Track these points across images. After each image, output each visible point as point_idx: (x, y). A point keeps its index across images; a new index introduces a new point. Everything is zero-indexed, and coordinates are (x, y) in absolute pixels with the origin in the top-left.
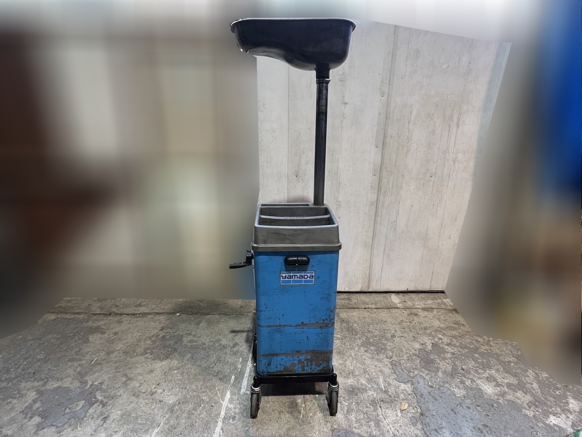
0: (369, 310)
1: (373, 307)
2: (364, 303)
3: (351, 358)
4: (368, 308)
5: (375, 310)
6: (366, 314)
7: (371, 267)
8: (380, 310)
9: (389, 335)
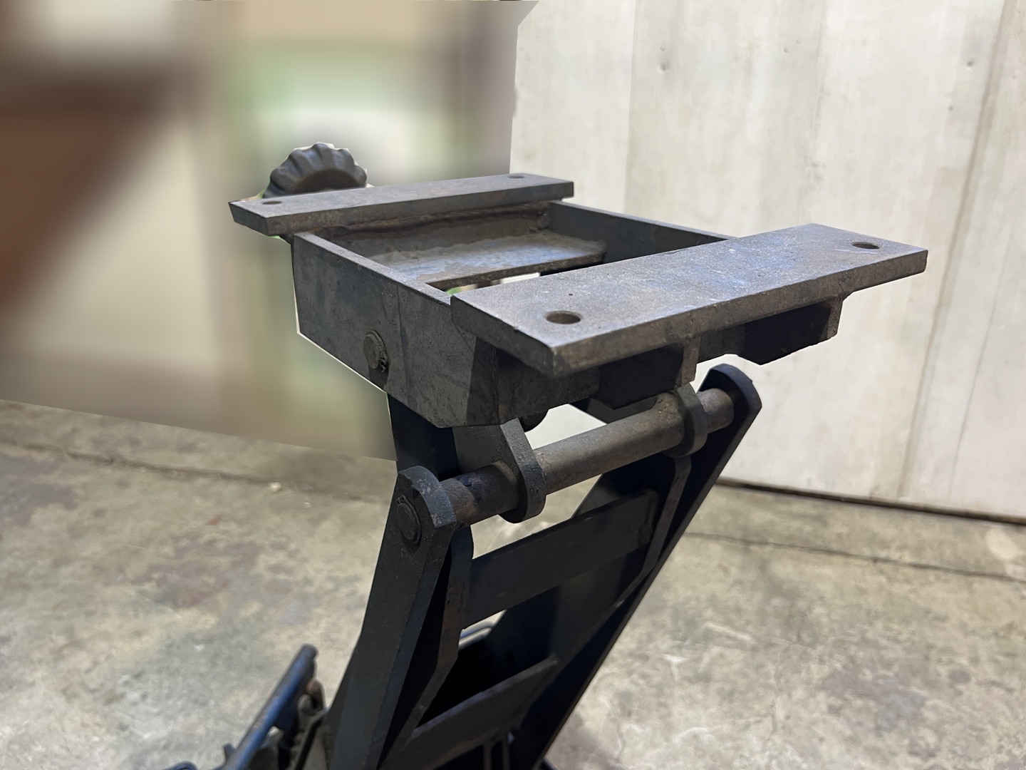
0: (887, 568)
1: (908, 558)
2: (874, 540)
3: (767, 722)
4: (886, 561)
5: (911, 572)
6: (872, 579)
7: (917, 417)
8: (931, 575)
9: (943, 671)
